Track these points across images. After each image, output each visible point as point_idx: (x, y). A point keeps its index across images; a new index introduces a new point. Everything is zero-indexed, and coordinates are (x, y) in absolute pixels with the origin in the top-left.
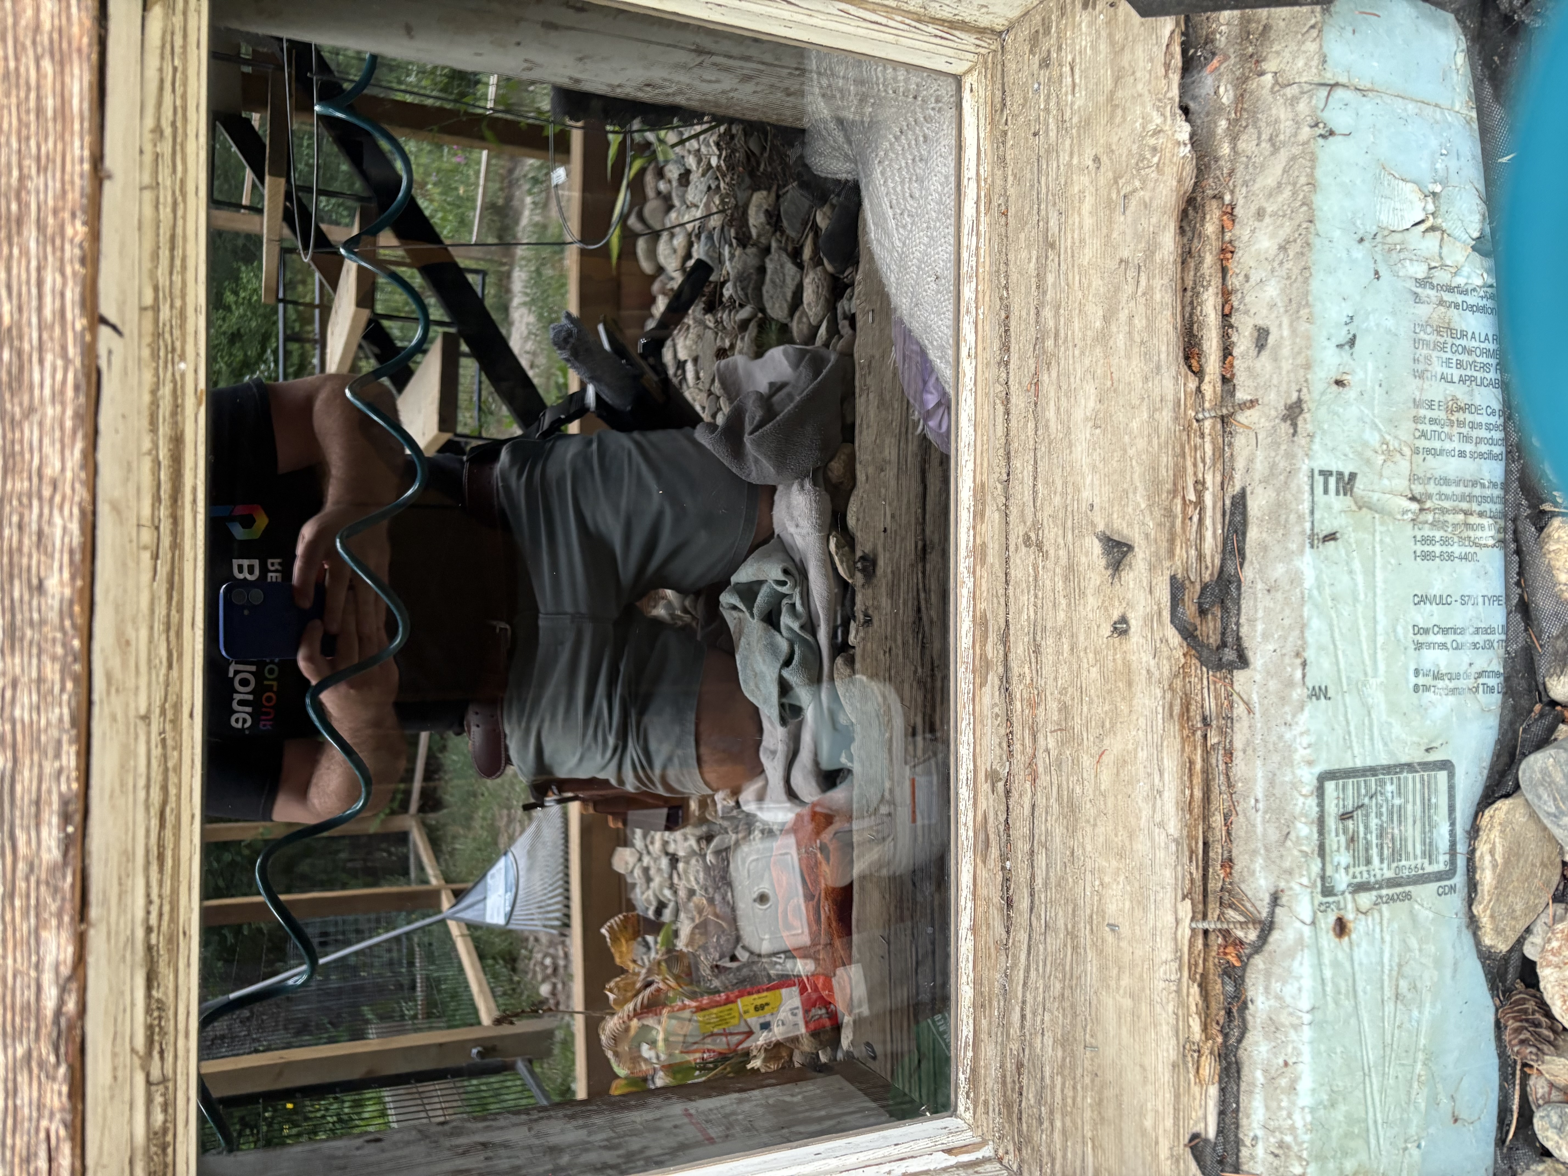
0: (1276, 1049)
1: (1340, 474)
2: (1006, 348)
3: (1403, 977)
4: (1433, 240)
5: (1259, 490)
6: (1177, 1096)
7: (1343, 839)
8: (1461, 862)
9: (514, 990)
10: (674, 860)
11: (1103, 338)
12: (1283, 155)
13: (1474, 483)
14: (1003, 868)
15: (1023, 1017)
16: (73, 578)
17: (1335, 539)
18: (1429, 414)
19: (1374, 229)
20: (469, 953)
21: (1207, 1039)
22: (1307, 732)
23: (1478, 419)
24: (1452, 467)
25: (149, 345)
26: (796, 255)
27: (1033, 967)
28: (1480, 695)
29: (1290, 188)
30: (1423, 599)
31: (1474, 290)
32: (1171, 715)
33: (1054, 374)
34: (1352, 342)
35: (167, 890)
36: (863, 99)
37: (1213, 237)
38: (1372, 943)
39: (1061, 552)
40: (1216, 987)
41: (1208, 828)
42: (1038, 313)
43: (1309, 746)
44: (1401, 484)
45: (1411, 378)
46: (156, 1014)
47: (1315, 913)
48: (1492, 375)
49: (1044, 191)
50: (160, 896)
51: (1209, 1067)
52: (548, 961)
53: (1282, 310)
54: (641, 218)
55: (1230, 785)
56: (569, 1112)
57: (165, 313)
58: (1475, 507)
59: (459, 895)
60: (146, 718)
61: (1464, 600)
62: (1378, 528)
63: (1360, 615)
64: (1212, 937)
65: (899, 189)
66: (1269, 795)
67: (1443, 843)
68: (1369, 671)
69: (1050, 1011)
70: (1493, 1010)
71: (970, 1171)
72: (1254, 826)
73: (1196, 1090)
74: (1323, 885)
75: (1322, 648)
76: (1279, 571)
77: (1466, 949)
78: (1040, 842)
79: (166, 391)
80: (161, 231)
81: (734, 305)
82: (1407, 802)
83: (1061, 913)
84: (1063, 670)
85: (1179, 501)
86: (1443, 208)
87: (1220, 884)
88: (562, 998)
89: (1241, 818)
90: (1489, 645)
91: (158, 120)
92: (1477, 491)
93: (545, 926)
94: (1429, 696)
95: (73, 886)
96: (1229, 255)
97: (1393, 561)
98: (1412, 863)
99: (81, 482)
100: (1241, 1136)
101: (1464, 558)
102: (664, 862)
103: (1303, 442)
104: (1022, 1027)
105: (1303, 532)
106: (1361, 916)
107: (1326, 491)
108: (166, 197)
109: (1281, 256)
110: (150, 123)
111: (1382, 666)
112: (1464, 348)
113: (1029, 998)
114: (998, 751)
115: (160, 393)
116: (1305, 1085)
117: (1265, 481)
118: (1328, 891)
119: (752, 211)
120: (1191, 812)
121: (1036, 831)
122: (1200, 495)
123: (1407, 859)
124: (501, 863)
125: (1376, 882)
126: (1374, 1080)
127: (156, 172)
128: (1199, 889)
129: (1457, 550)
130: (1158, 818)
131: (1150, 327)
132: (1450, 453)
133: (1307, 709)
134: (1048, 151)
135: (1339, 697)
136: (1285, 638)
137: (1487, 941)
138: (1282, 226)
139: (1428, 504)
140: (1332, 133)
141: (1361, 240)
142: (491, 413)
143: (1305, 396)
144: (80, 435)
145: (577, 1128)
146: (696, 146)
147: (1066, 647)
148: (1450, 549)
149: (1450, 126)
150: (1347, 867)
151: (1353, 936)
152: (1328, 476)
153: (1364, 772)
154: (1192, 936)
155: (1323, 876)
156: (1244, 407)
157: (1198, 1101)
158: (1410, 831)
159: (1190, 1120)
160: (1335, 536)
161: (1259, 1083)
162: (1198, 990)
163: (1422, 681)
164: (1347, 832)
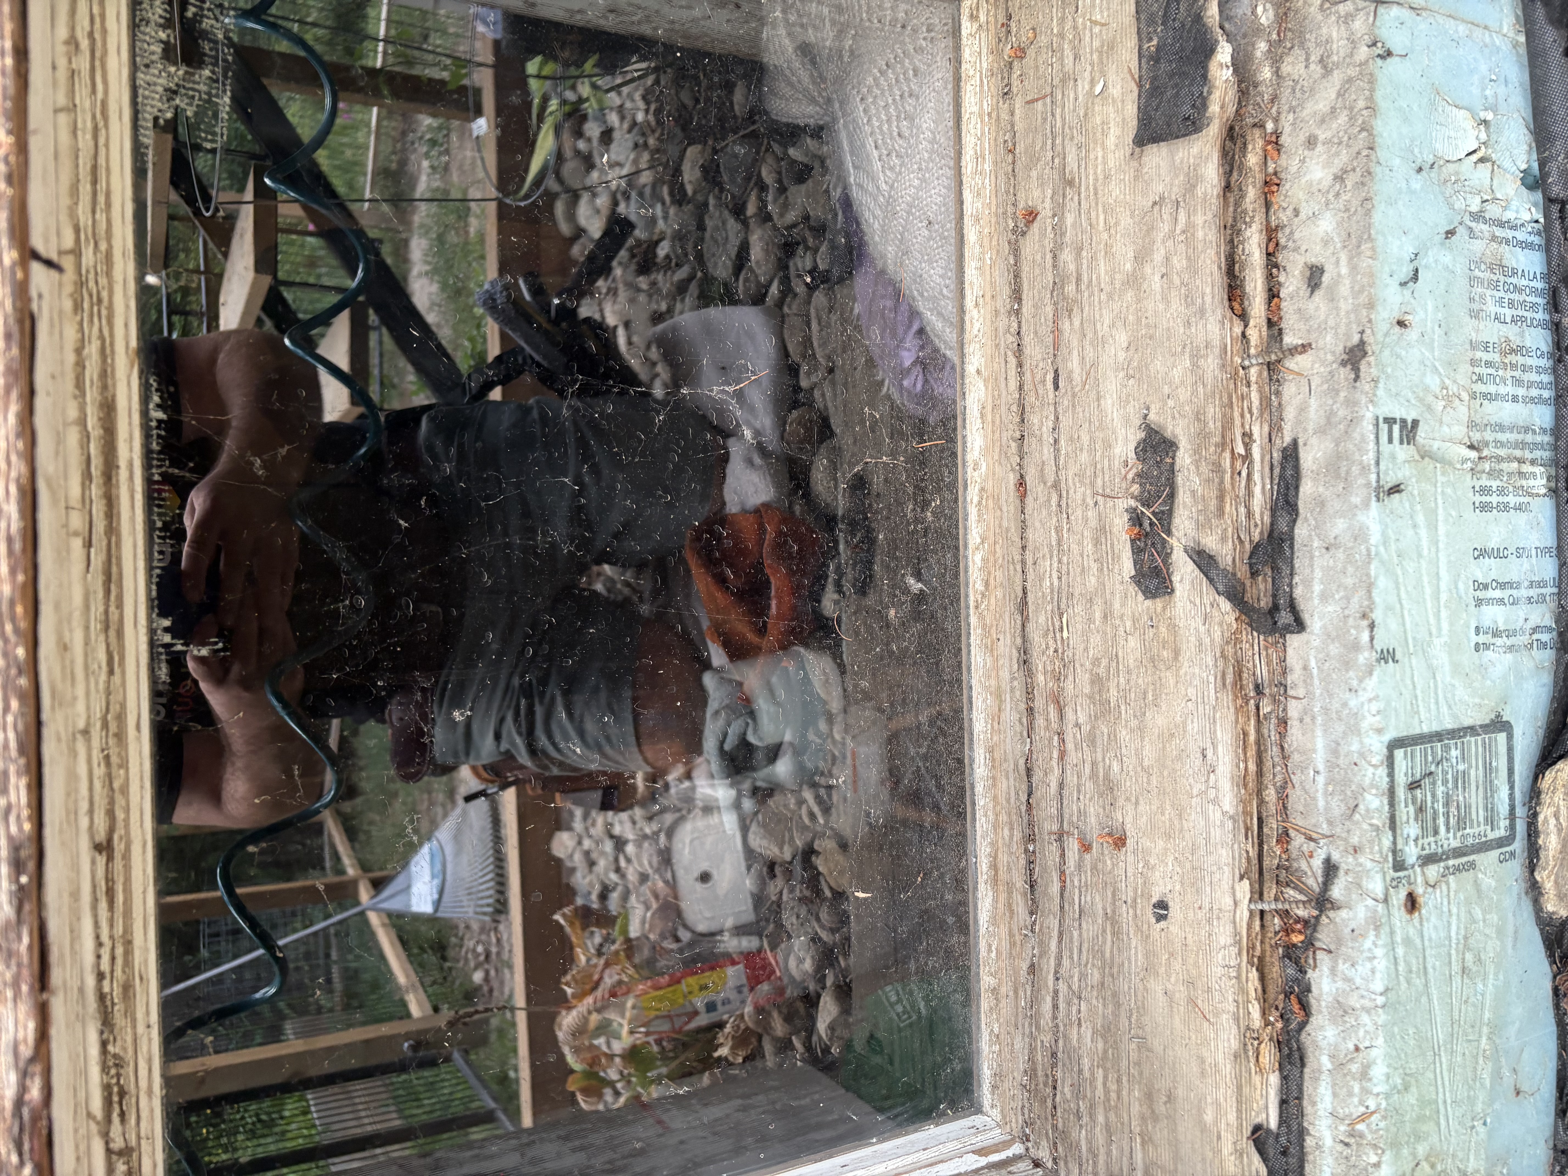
0: (1345, 1033)
1: (1403, 421)
2: (1017, 295)
3: (1469, 949)
4: (1484, 170)
5: (1314, 441)
6: (1239, 1088)
7: (1411, 809)
8: (1521, 827)
9: (445, 978)
10: (619, 843)
11: (1134, 281)
12: (1337, 77)
13: (1527, 430)
14: (1026, 851)
15: (1055, 1007)
16: (13, 572)
17: (1398, 491)
18: (1485, 356)
19: (1430, 159)
20: (392, 944)
21: (1266, 1025)
22: (1376, 698)
23: (1529, 361)
24: (1507, 412)
25: (71, 295)
26: (738, 211)
27: (1066, 954)
28: (1534, 652)
29: (1346, 112)
30: (1482, 553)
31: (1522, 225)
32: (1224, 684)
33: (1077, 322)
34: (1415, 277)
35: (119, 930)
36: (841, 33)
37: (1257, 169)
38: (1440, 916)
39: (1090, 513)
40: (1275, 971)
41: (1261, 802)
42: (1055, 257)
43: (1379, 712)
44: (1460, 431)
45: (1468, 318)
46: (113, 1071)
47: (1387, 889)
48: (1541, 315)
49: (1059, 124)
50: (111, 937)
51: (1268, 1054)
52: (480, 949)
53: (1339, 245)
54: (559, 179)
55: (1285, 757)
56: (562, 1133)
57: (88, 257)
58: (1528, 455)
59: (378, 885)
60: (86, 732)
61: (1520, 552)
62: (1441, 479)
63: (1424, 572)
64: (1268, 917)
65: (885, 127)
66: (1331, 766)
67: (1503, 809)
68: (1434, 631)
69: (1088, 1001)
70: (1550, 976)
71: (1004, 1172)
72: (1314, 799)
73: (1257, 1079)
74: (1394, 859)
75: (1389, 608)
76: (1339, 527)
77: (1525, 915)
78: (1071, 823)
79: (93, 349)
80: (81, 161)
81: (669, 265)
82: (1470, 767)
83: (1098, 898)
84: (1095, 639)
85: (1227, 455)
86: (1494, 137)
87: (1276, 862)
88: (495, 984)
89: (1298, 791)
90: (1542, 599)
91: (73, 29)
92: (1529, 438)
93: (476, 913)
94: (1489, 654)
95: (30, 947)
96: (1275, 188)
97: (1454, 513)
98: (1476, 830)
99: (18, 453)
100: (1305, 1124)
101: (1519, 508)
102: (608, 846)
103: (1367, 387)
104: (1055, 1018)
105: (1368, 484)
106: (1430, 890)
107: (1390, 441)
108: (85, 122)
109: (1337, 186)
110: (62, 32)
111: (1445, 626)
112: (1515, 286)
113: (1062, 987)
114: (1018, 728)
115: (86, 352)
116: (1378, 1071)
117: (1321, 431)
118: (1399, 866)
119: (686, 167)
120: (1245, 786)
121: (1066, 811)
122: (1247, 446)
123: (1471, 827)
124: (425, 850)
125: (1443, 853)
126: (1444, 1060)
127: (71, 92)
128: (1255, 868)
129: (1512, 500)
130: (1212, 793)
131: (1192, 267)
132: (1504, 398)
133: (1375, 674)
134: (1063, 81)
135: (1406, 660)
136: (1348, 599)
137: (1550, 907)
138: (1337, 154)
139: (1485, 453)
140: (1389, 54)
141: (1420, 170)
142: (394, 386)
143: (1368, 337)
144: (14, 395)
145: (574, 1150)
146: (618, 101)
147: (1098, 615)
148: (1505, 499)
149: (1498, 49)
150: (1417, 839)
151: (1423, 911)
152: (1392, 424)
153: (1430, 738)
154: (1250, 918)
155: (1394, 850)
156: (1295, 350)
157: (1259, 1091)
158: (1473, 797)
159: (1252, 1111)
160: (1399, 488)
161: (1325, 1070)
162: (1256, 974)
163: (1482, 639)
164: (1416, 802)
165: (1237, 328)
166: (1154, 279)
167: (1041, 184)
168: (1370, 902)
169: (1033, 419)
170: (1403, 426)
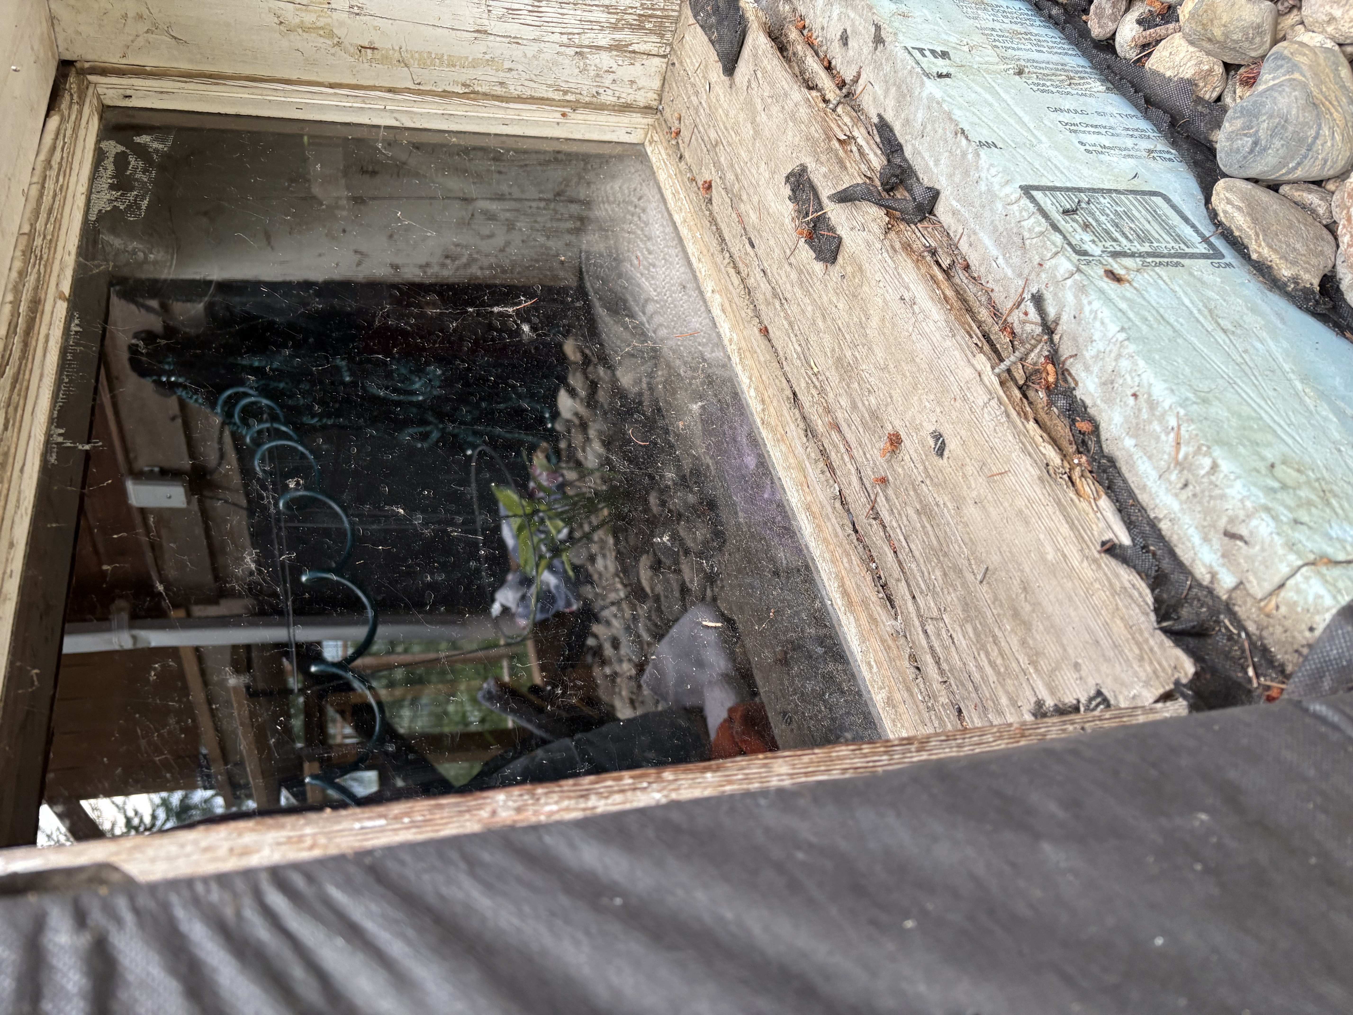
0: (1122, 398)
1: (932, 50)
7: (1075, 225)
13: (1063, 65)
17: (949, 77)
18: (995, 33)
21: (1073, 466)
22: (992, 166)
23: (1042, 38)
28: (1160, 162)
30: (1058, 110)
33: (745, 197)
37: (797, 37)
38: (1161, 291)
39: (792, 276)
42: (725, 188)
43: (999, 172)
44: (993, 59)
47: (1077, 265)
48: (1039, 23)
49: (703, 131)
51: (1088, 486)
53: (847, 12)
55: (978, 282)
58: (1073, 75)
61: (1101, 114)
62: (986, 75)
67: (1192, 237)
68: (1032, 139)
73: (1085, 507)
74: (1074, 249)
83: (909, 510)
90: (1146, 137)
92: (1069, 68)
94: (1106, 156)
97: (1013, 91)
98: (1167, 245)
100: (1152, 515)
101: (1083, 95)
103: (890, 39)
106: (1133, 272)
107: (924, 56)
112: (1004, 11)
114: (825, 482)
116: (1157, 388)
118: (1081, 253)
123: (1159, 242)
125: (1134, 253)
132: (1028, 50)
133: (982, 154)
135: (1011, 149)
139: (1027, 70)
143: (878, 20)
147: (821, 323)
148: (1065, 90)
150: (1093, 242)
151: (1135, 284)
152: (921, 50)
153: (1068, 189)
154: (1002, 384)
155: (1070, 244)
156: (856, 80)
157: (1092, 515)
158: (1147, 226)
159: (1091, 530)
160: (948, 75)
161: (1133, 450)
162: (1036, 426)
163: (1091, 148)
164: (1077, 222)
165: (814, 93)
166: (762, 117)
167: (707, 168)
168: (1069, 282)
169: (751, 282)
170: (933, 52)
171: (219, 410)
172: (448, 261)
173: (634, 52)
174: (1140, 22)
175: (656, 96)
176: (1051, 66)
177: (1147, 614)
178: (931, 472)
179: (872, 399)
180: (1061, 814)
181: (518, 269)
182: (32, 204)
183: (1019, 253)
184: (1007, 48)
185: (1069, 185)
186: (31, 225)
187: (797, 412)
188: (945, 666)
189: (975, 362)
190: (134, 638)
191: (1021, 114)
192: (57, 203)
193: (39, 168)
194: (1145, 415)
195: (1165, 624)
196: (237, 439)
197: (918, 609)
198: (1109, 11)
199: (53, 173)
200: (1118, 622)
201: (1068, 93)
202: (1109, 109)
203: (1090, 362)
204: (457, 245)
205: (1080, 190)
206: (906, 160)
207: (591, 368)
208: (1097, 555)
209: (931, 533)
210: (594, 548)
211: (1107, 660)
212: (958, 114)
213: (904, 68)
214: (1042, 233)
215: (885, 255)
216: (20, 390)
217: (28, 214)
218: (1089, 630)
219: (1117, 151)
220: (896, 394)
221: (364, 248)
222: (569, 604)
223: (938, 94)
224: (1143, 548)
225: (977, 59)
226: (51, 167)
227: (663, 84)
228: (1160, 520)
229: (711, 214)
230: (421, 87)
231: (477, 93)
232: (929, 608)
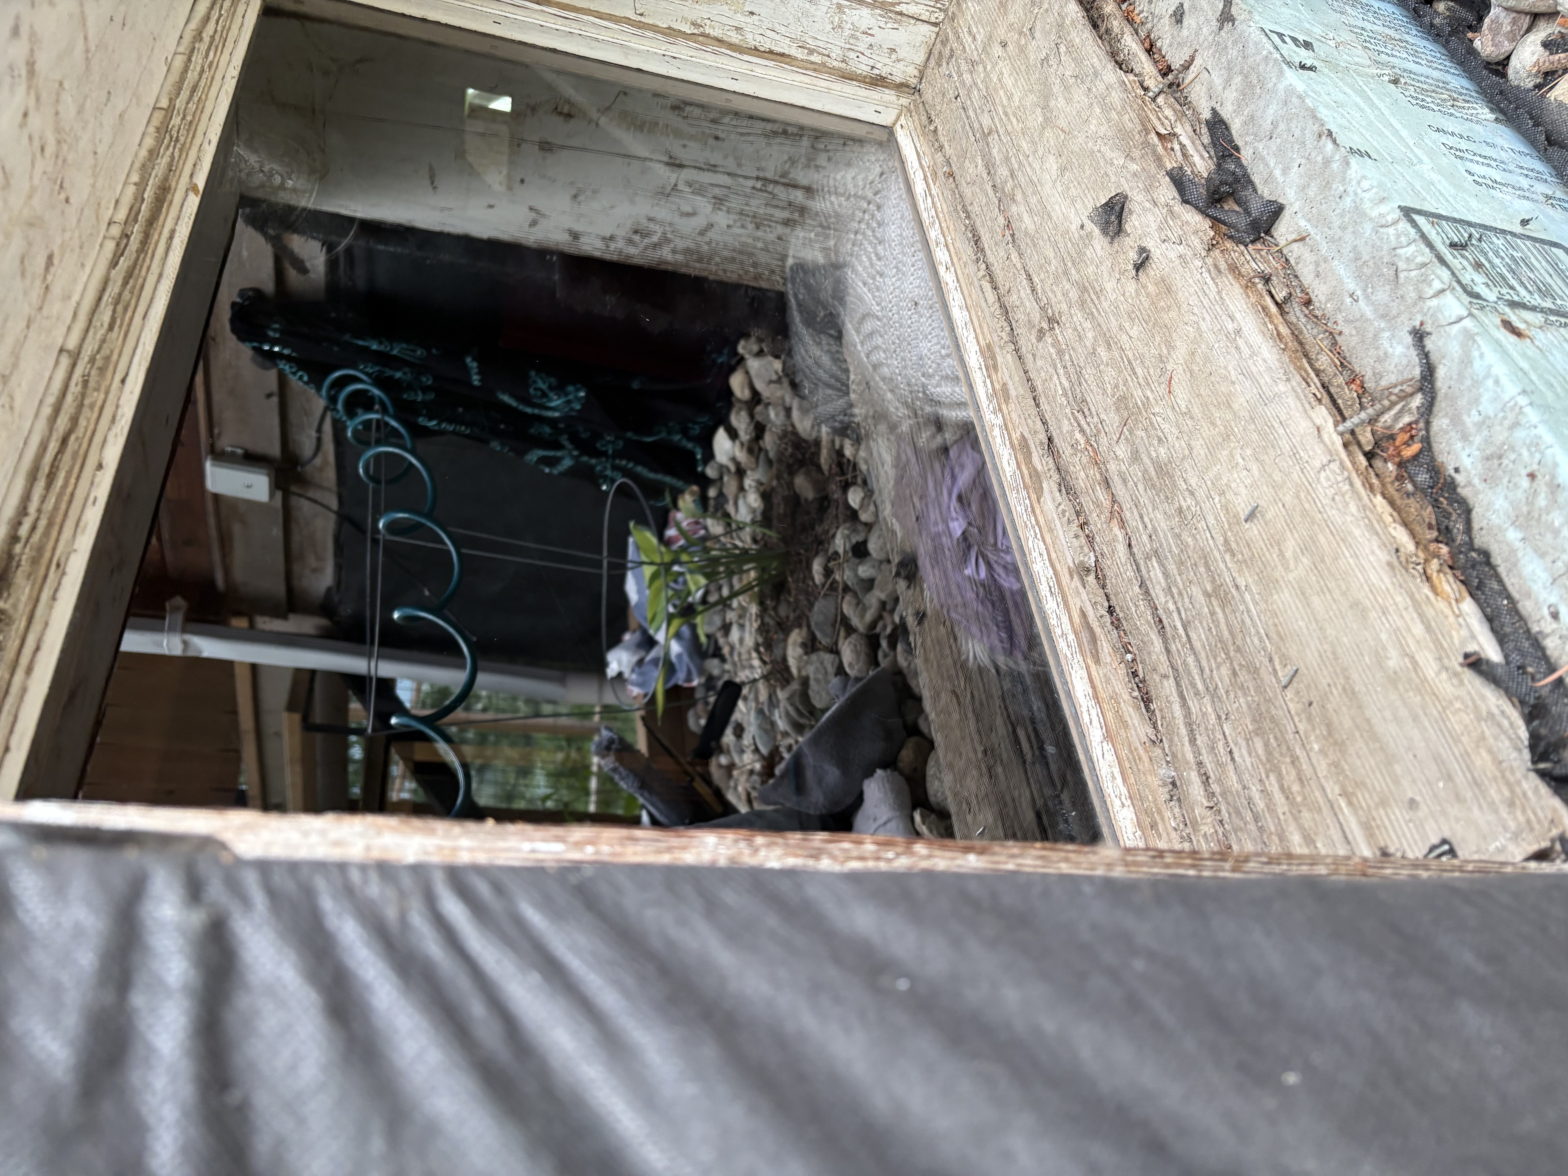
0: (1512, 479)
1: (1293, 38)
7: (1464, 262)
11: (1046, 121)
17: (1313, 71)
21: (1429, 558)
42: (994, 185)
47: (1468, 309)
51: (1446, 581)
55: (1320, 321)
66: (1360, 271)
72: (1361, 317)
75: (1343, 127)
107: (1284, 42)
118: (1474, 295)
120: (1283, 343)
125: (1535, 307)
135: (1387, 164)
150: (1488, 285)
151: (1537, 343)
152: (1281, 35)
153: (1455, 220)
154: (1346, 445)
155: (1459, 282)
156: (1187, 67)
157: (1452, 619)
158: (1549, 280)
159: (1451, 637)
160: (1312, 68)
161: (1518, 545)
162: (1384, 502)
163: (1480, 180)
164: (1467, 259)
165: (1131, 77)
166: (1059, 103)
167: (973, 159)
168: (1456, 327)
169: (1012, 300)
170: (1294, 40)
171: (324, 392)
172: (637, 238)
173: (901, 14)
174: (1546, 45)
175: (916, 73)
176: (1431, 81)
177: (1520, 751)
178: (1234, 545)
179: (1162, 451)
180: (1481, 968)
181: (718, 259)
182: (174, 77)
183: (1388, 288)
184: (1380, 53)
185: (1456, 215)
186: (171, 100)
187: (1051, 461)
188: (1215, 787)
189: (1313, 415)
190: (185, 643)
191: (1398, 127)
192: (203, 81)
193: (188, 37)
194: (1542, 501)
195: (1542, 766)
196: (338, 429)
197: (1188, 714)
198: (1507, 28)
199: (203, 47)
200: (1484, 754)
201: (1451, 115)
202: (1499, 141)
203: (1472, 429)
204: (650, 219)
205: (1470, 224)
206: (1242, 166)
207: (759, 409)
208: (1459, 669)
209: (1222, 621)
210: (731, 616)
211: (1459, 799)
212: (1323, 113)
213: (1259, 53)
214: (1424, 265)
215: (1206, 275)
216: (134, 287)
217: (168, 87)
218: (1437, 759)
219: (1510, 189)
220: (1198, 446)
221: (540, 205)
222: (689, 679)
223: (1300, 87)
224: (1519, 668)
225: (1344, 58)
226: (201, 40)
227: (928, 59)
228: (1547, 636)
229: (968, 217)
230: (642, 19)
231: (707, 36)
232: (1204, 714)
